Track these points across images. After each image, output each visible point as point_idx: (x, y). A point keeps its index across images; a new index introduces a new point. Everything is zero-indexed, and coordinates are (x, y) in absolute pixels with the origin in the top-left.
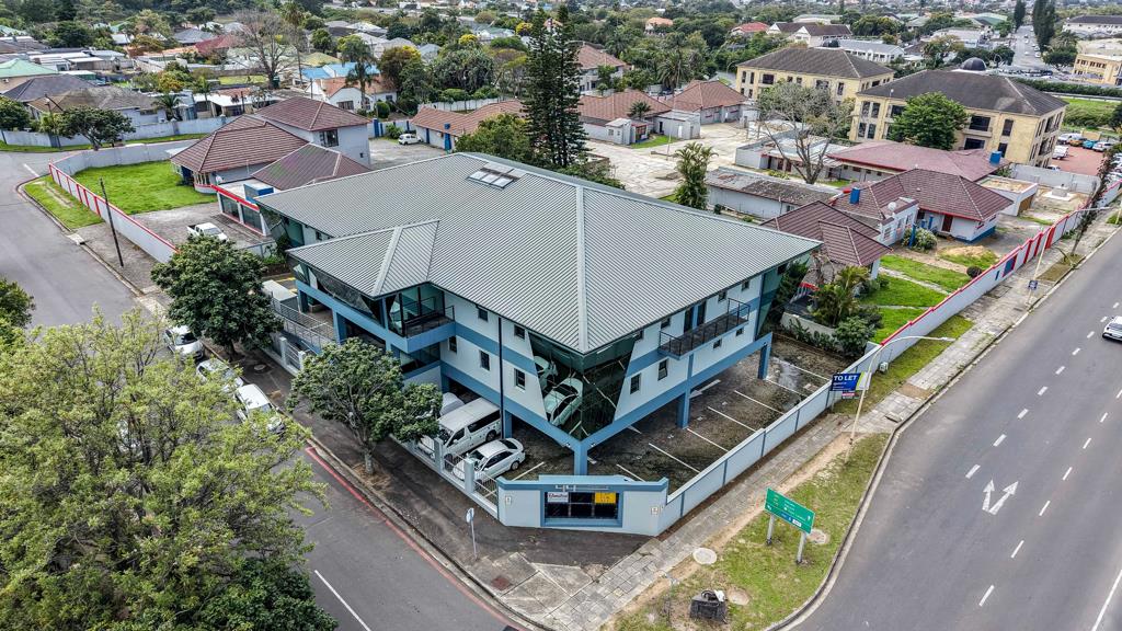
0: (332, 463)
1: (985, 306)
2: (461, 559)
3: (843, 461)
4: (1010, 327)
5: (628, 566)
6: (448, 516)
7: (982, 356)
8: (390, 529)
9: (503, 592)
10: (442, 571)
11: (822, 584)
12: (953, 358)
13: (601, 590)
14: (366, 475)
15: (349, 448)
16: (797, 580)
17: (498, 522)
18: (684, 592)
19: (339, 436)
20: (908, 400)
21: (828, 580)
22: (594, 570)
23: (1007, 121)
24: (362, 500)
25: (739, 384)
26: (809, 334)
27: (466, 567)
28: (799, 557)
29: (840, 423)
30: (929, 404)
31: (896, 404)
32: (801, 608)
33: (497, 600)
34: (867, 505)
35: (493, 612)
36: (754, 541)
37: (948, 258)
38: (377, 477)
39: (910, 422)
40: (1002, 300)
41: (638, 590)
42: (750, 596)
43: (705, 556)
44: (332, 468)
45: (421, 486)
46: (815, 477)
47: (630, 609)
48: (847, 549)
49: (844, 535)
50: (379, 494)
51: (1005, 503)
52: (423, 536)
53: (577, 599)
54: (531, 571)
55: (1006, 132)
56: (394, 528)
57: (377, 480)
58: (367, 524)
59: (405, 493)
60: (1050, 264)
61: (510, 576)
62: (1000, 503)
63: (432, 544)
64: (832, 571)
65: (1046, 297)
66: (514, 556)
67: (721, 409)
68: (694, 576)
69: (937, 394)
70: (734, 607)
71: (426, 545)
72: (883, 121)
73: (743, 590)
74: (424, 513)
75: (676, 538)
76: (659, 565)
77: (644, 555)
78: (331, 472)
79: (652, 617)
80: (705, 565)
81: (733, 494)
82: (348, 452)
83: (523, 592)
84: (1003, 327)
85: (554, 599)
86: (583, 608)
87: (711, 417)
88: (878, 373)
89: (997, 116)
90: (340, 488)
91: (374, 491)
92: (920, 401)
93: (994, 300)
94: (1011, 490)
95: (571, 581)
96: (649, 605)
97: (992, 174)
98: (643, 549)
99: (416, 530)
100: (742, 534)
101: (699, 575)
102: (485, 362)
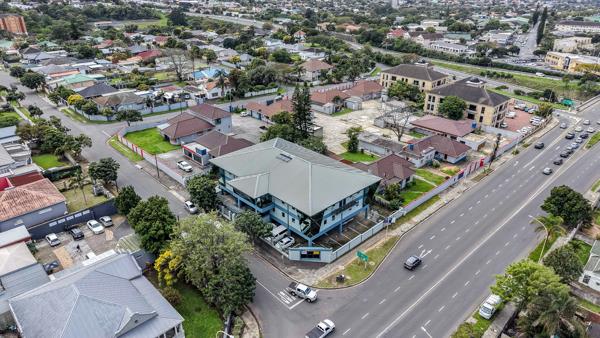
1: (448, 191)
2: (280, 268)
3: (384, 244)
6: (276, 258)
9: (291, 275)
10: (275, 270)
11: (371, 274)
12: (429, 211)
13: (315, 275)
14: (253, 247)
16: (363, 273)
17: (289, 259)
18: (335, 276)
20: (409, 225)
22: (313, 271)
23: (483, 107)
25: (360, 219)
26: (383, 203)
28: (366, 268)
30: (416, 227)
31: (405, 226)
33: (289, 277)
34: (388, 256)
35: (289, 280)
36: (355, 264)
37: (442, 171)
39: (408, 232)
40: (455, 189)
41: (324, 276)
42: (352, 277)
43: (341, 267)
45: (268, 250)
46: (375, 248)
47: (322, 279)
48: (379, 266)
49: (379, 263)
50: (257, 252)
53: (309, 277)
54: (297, 271)
55: (483, 112)
56: (262, 261)
57: (256, 248)
59: (263, 251)
60: (479, 173)
61: (293, 272)
62: (425, 255)
63: (272, 264)
64: (374, 271)
65: (471, 187)
66: (293, 267)
67: (352, 228)
68: (337, 273)
70: (347, 279)
72: (436, 104)
73: (349, 275)
74: (269, 256)
75: (335, 263)
76: (330, 270)
77: (326, 267)
81: (352, 252)
83: (296, 275)
84: (451, 199)
89: (479, 105)
92: (413, 225)
93: (452, 189)
94: (429, 252)
95: (307, 273)
96: (326, 279)
97: (472, 132)
99: (268, 261)
100: (352, 263)
101: (340, 272)
102: (283, 215)
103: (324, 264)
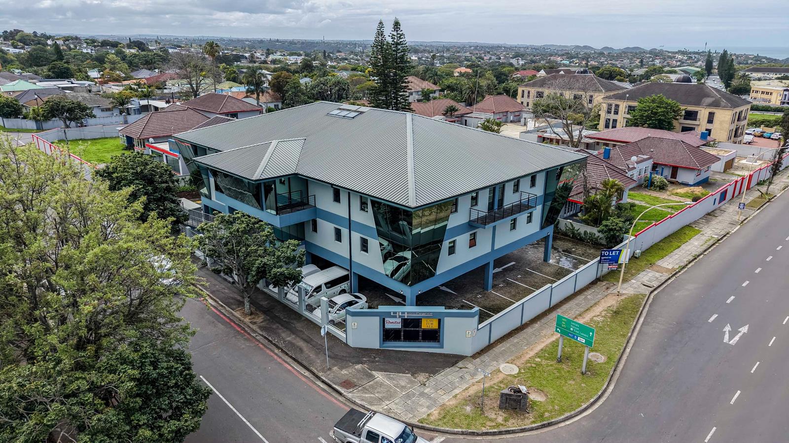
0: (220, 308)
1: (708, 222)
2: (316, 369)
3: (612, 310)
4: (728, 233)
5: (448, 375)
6: (308, 341)
7: (710, 250)
8: (261, 349)
9: (349, 390)
10: (300, 377)
11: (604, 388)
12: (688, 251)
13: (427, 391)
14: (245, 315)
15: (233, 298)
16: (583, 385)
17: (346, 344)
18: (493, 392)
19: (226, 291)
20: (657, 275)
21: (608, 386)
22: (422, 377)
23: (710, 113)
24: (241, 330)
25: (529, 265)
26: (579, 234)
27: (320, 374)
28: (584, 370)
29: (608, 288)
30: (674, 278)
31: (648, 277)
32: (588, 404)
33: (344, 396)
34: (633, 338)
35: (341, 405)
36: (547, 360)
37: (677, 194)
38: (253, 316)
39: (661, 288)
40: (720, 218)
41: (457, 391)
42: (546, 395)
43: (508, 369)
44: (220, 311)
45: (287, 322)
46: (592, 320)
47: (451, 403)
48: (621, 366)
49: (618, 357)
50: (254, 327)
51: (741, 338)
52: (287, 354)
53: (408, 396)
54: (372, 377)
55: (710, 121)
56: (265, 349)
57: (254, 318)
58: (243, 346)
59: (274, 327)
60: (751, 198)
61: (355, 380)
62: (737, 338)
63: (294, 359)
64: (610, 380)
65: (751, 217)
66: (359, 366)
67: (517, 280)
68: (501, 382)
69: (679, 272)
70: (534, 402)
71: (289, 360)
72: (622, 117)
73: (540, 391)
74: (288, 339)
75: (485, 357)
76: (473, 375)
77: (461, 368)
78: (218, 313)
79: (468, 408)
80: (510, 375)
81: (529, 330)
82: (231, 301)
83: (365, 390)
84: (723, 233)
85: (390, 396)
86: (413, 402)
87: (509, 284)
88: (633, 258)
89: (703, 110)
90: (224, 323)
91: (251, 326)
92: (666, 276)
93: (714, 218)
94: (744, 329)
95: (403, 384)
96: (466, 400)
97: (703, 145)
98: (460, 364)
99: (282, 350)
100: (537, 355)
101: (506, 381)
102: (338, 236)
103: (453, 360)
